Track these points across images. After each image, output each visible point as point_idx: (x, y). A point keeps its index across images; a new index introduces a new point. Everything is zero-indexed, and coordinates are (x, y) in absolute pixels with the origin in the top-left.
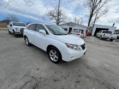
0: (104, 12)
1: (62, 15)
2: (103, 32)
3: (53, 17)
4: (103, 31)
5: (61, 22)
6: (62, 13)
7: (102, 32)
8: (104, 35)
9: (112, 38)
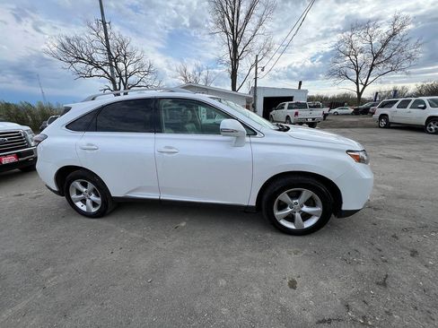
0: (265, 51)
1: (135, 60)
2: (289, 108)
3: (91, 67)
4: (287, 103)
5: (134, 86)
6: (128, 50)
7: (286, 106)
8: (297, 114)
9: (313, 119)
